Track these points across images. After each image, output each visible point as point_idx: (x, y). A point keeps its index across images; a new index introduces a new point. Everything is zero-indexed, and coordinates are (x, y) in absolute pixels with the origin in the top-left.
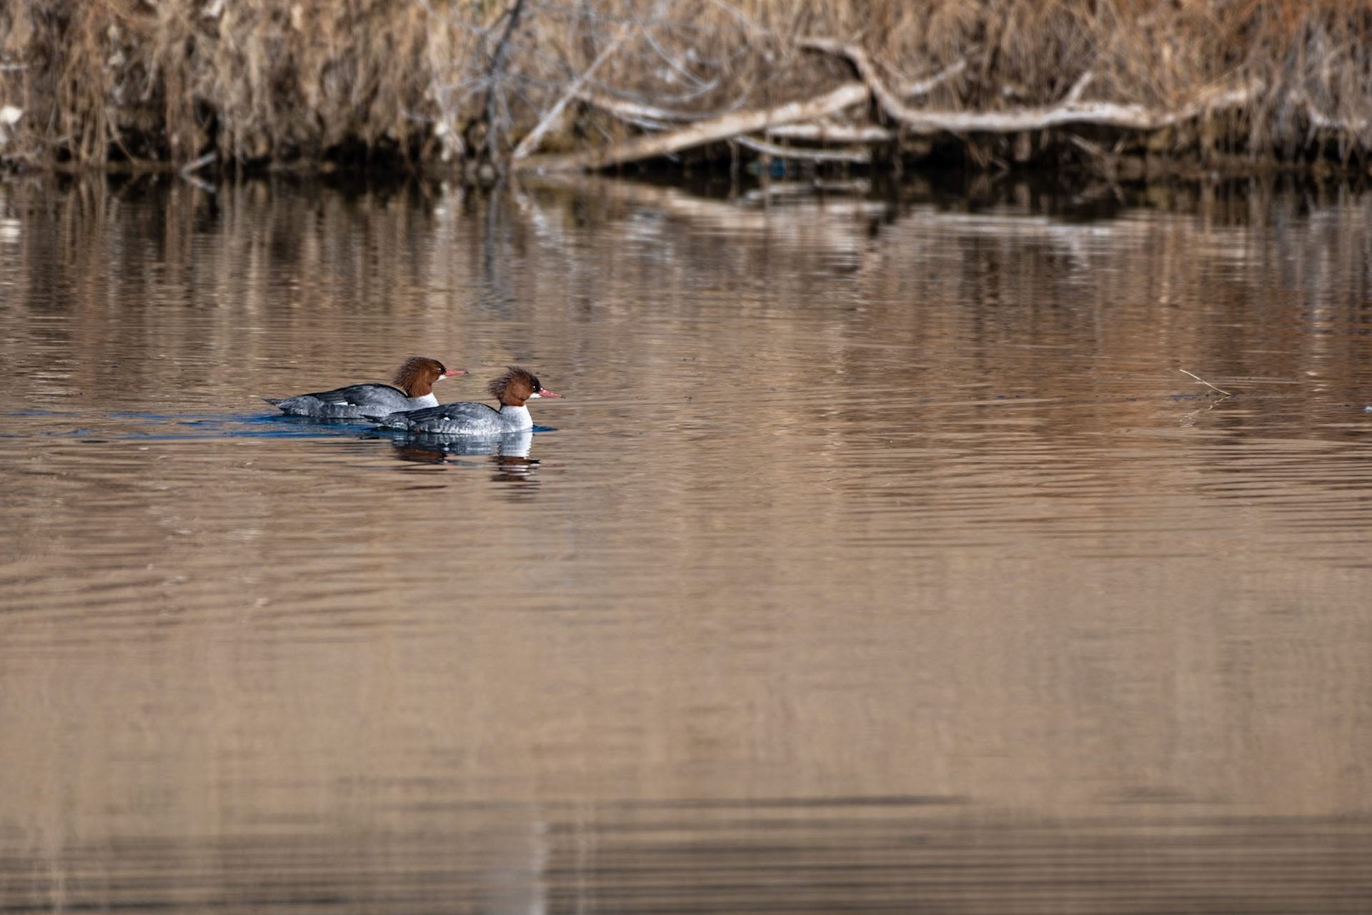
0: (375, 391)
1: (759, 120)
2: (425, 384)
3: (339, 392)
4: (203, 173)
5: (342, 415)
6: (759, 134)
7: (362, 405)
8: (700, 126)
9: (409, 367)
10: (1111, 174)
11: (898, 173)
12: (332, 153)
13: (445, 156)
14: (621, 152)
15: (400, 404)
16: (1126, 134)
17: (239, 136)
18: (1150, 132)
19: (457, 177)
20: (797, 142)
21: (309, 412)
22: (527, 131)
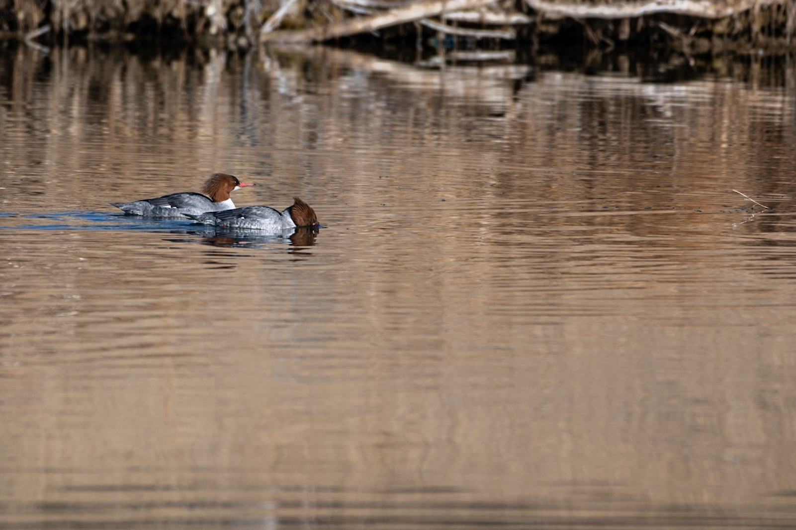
0: (190, 198)
1: (436, 8)
2: (225, 193)
3: (165, 198)
4: (41, 40)
5: (166, 215)
6: (437, 18)
7: (181, 208)
8: (395, 12)
9: (213, 181)
10: (687, 50)
11: (536, 47)
12: (133, 27)
13: (213, 30)
14: (338, 29)
15: (208, 207)
16: (698, 22)
17: (66, 14)
18: (715, 21)
19: (222, 45)
20: (463, 24)
21: (143, 213)
22: (271, 13)
